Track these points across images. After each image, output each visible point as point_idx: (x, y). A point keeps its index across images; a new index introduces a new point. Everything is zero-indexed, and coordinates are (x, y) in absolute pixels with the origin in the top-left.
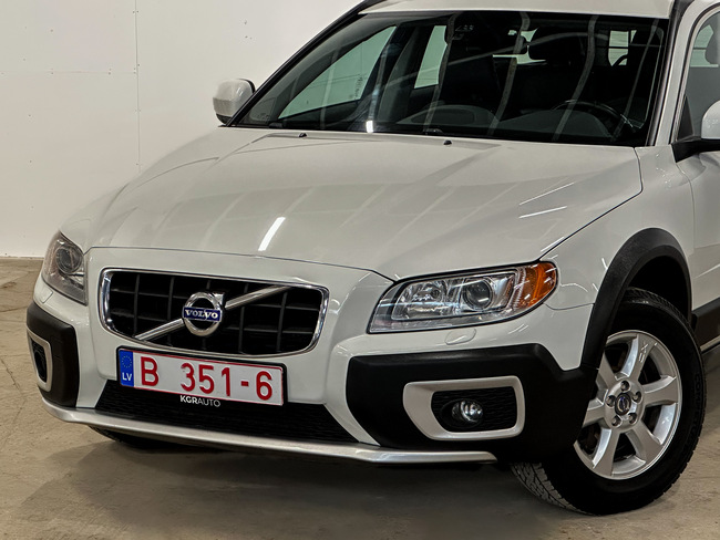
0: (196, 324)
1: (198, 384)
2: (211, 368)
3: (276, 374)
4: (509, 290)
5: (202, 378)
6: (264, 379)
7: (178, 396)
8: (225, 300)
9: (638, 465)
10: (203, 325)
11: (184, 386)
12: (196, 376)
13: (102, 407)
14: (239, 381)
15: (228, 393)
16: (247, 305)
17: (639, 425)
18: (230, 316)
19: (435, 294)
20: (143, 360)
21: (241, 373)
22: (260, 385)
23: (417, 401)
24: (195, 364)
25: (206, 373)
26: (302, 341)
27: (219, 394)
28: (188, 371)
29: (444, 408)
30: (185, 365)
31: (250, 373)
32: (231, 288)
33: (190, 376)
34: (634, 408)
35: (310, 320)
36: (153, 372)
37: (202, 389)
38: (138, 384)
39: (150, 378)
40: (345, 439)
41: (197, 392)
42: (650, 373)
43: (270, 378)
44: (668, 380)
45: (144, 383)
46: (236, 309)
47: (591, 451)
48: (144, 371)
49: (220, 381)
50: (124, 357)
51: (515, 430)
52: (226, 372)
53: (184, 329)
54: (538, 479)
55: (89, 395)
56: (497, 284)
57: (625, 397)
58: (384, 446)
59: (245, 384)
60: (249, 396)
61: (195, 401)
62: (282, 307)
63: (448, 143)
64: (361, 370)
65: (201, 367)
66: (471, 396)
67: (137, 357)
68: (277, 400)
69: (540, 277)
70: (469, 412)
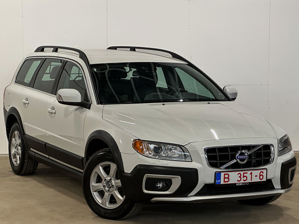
0: (240, 160)
1: (242, 179)
2: (247, 173)
5: (244, 177)
7: (236, 184)
11: (238, 181)
12: (242, 177)
14: (254, 176)
15: (251, 180)
20: (225, 174)
22: (260, 175)
24: (242, 173)
25: (245, 175)
27: (249, 181)
28: (239, 175)
33: (240, 177)
36: (228, 178)
37: (244, 180)
38: (222, 183)
39: (226, 180)
41: (242, 181)
43: (263, 173)
45: (224, 182)
48: (225, 178)
50: (218, 175)
52: (251, 173)
59: (256, 176)
60: (257, 180)
61: (241, 184)
62: (262, 151)
65: (244, 173)
67: (222, 174)
68: (264, 180)
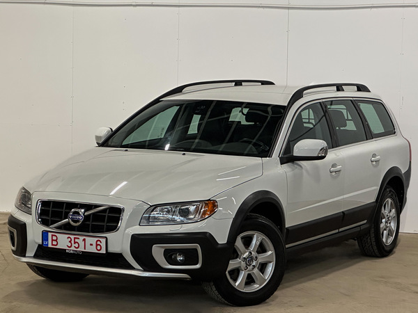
0: (73, 221)
1: (73, 245)
2: (78, 238)
3: (103, 241)
4: (197, 210)
5: (75, 243)
6: (99, 243)
7: (65, 250)
8: (85, 212)
9: (256, 287)
10: (76, 221)
11: (68, 246)
12: (73, 242)
13: (36, 256)
14: (89, 243)
15: (85, 249)
16: (93, 214)
17: (256, 271)
18: (87, 218)
19: (168, 212)
20: (52, 235)
21: (90, 240)
22: (97, 245)
23: (158, 252)
24: (72, 237)
25: (76, 240)
26: (113, 228)
27: (81, 249)
28: (69, 239)
29: (169, 256)
30: (68, 238)
31: (93, 240)
32: (88, 207)
33: (70, 242)
34: (254, 263)
35: (117, 220)
36: (56, 240)
37: (75, 247)
38: (50, 246)
39: (55, 243)
40: (130, 267)
41: (73, 248)
42: (261, 249)
43: (101, 242)
44: (270, 253)
45: (52, 245)
46: (89, 215)
47: (235, 280)
48: (53, 240)
49: (82, 244)
50: (45, 234)
51: (198, 266)
52: (84, 240)
53: (68, 224)
54: (212, 290)
55: (31, 251)
56: (192, 208)
57: (250, 259)
58: (145, 270)
59: (91, 245)
60: (93, 250)
61: (72, 252)
62: (107, 214)
63: (184, 154)
64: (136, 239)
65: (75, 238)
66: (181, 251)
67: (50, 234)
68: (103, 251)
69: (210, 206)
70: (180, 258)
